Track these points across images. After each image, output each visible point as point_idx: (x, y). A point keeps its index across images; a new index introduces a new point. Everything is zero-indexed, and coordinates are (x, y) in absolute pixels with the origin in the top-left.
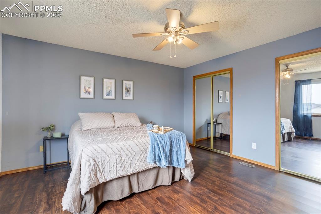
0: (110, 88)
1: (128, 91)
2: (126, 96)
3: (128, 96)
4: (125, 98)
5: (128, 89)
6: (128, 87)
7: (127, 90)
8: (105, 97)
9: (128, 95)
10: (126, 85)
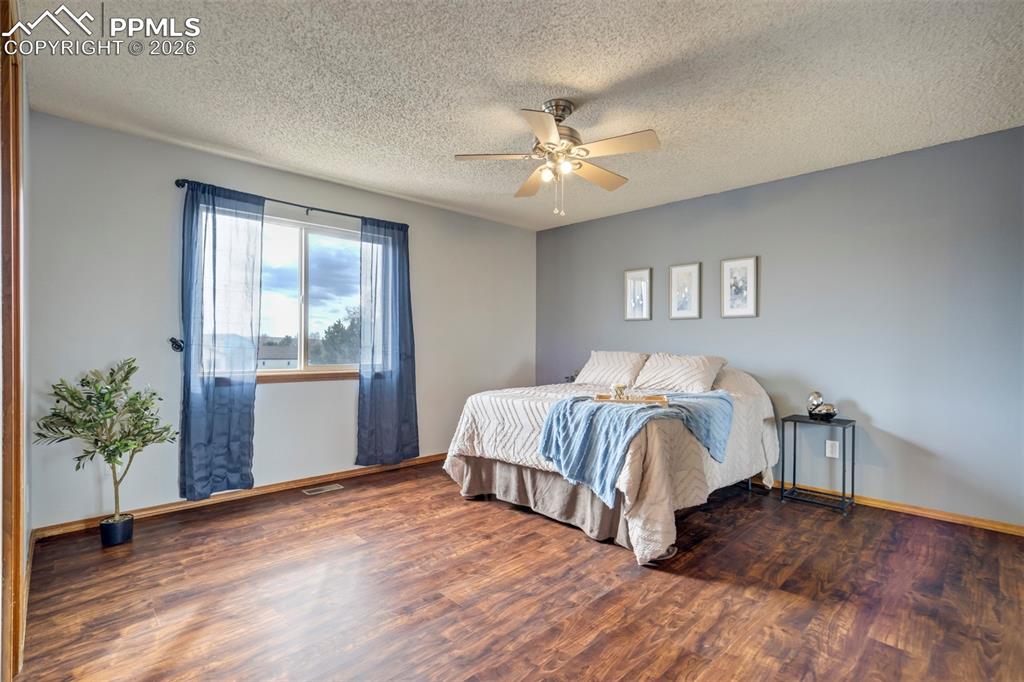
0: (686, 290)
1: (738, 291)
2: (732, 307)
3: (738, 306)
4: (728, 312)
5: (740, 284)
6: (738, 278)
7: (737, 287)
8: (675, 313)
9: (738, 302)
10: (732, 274)
